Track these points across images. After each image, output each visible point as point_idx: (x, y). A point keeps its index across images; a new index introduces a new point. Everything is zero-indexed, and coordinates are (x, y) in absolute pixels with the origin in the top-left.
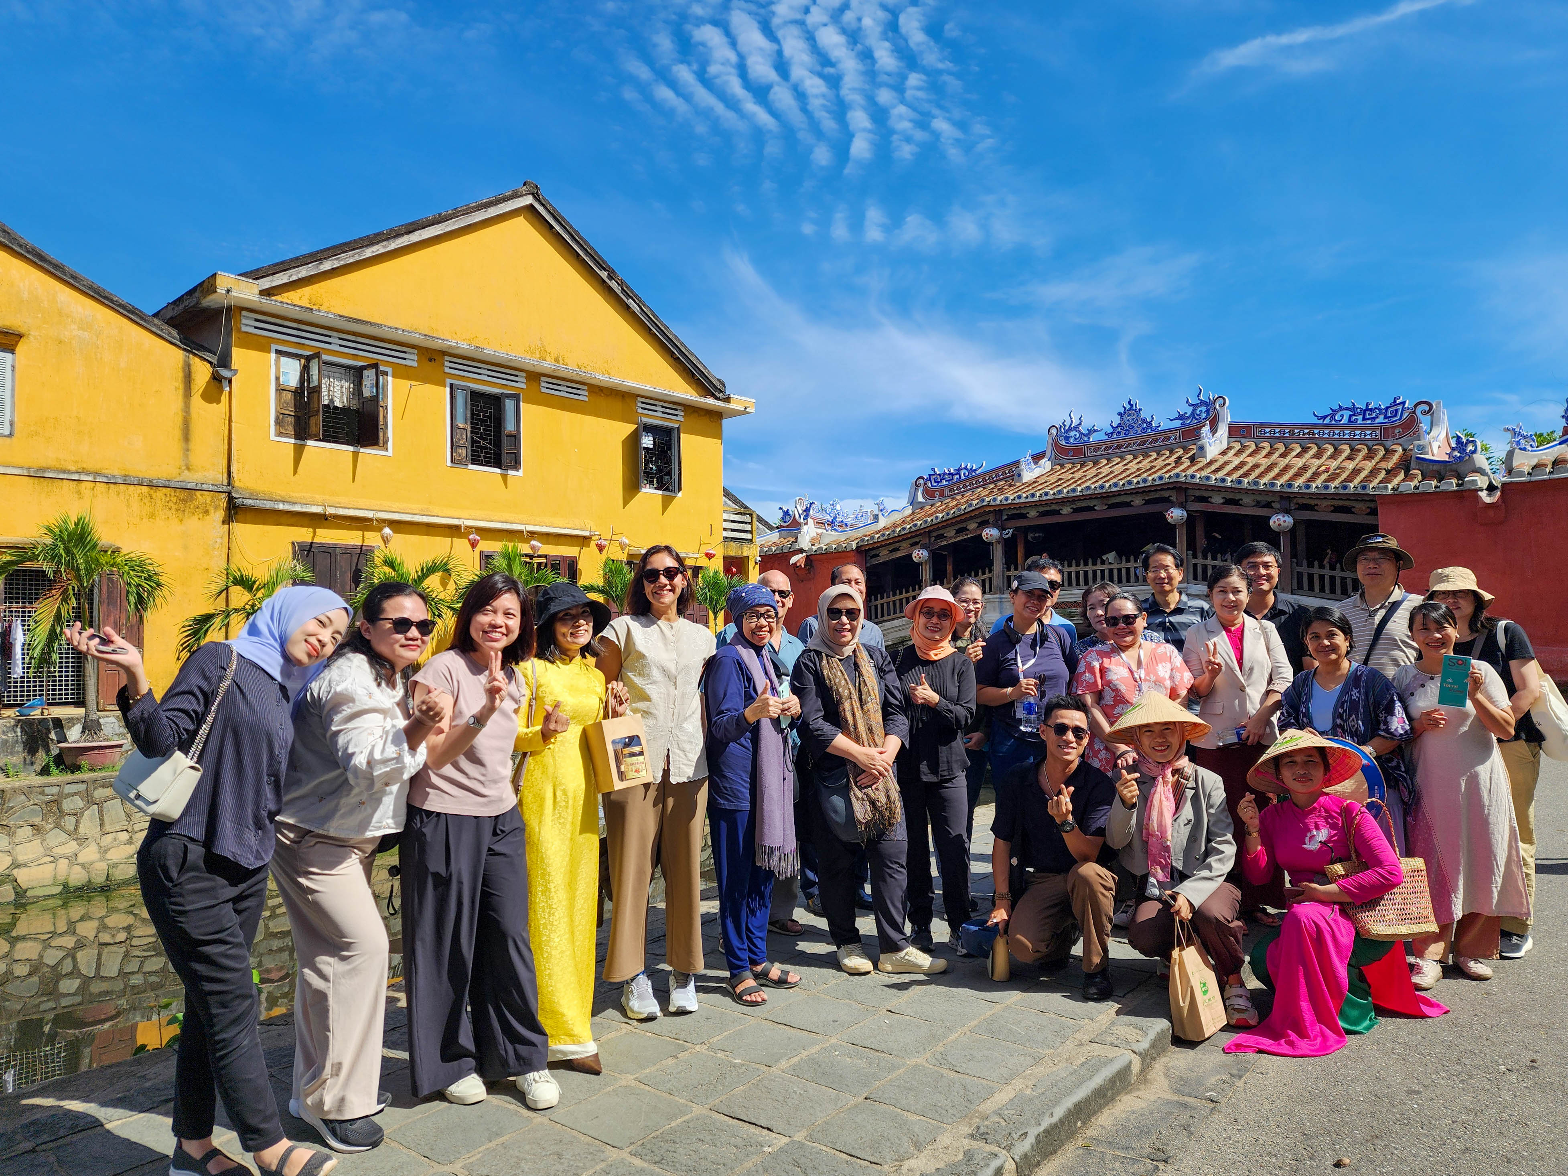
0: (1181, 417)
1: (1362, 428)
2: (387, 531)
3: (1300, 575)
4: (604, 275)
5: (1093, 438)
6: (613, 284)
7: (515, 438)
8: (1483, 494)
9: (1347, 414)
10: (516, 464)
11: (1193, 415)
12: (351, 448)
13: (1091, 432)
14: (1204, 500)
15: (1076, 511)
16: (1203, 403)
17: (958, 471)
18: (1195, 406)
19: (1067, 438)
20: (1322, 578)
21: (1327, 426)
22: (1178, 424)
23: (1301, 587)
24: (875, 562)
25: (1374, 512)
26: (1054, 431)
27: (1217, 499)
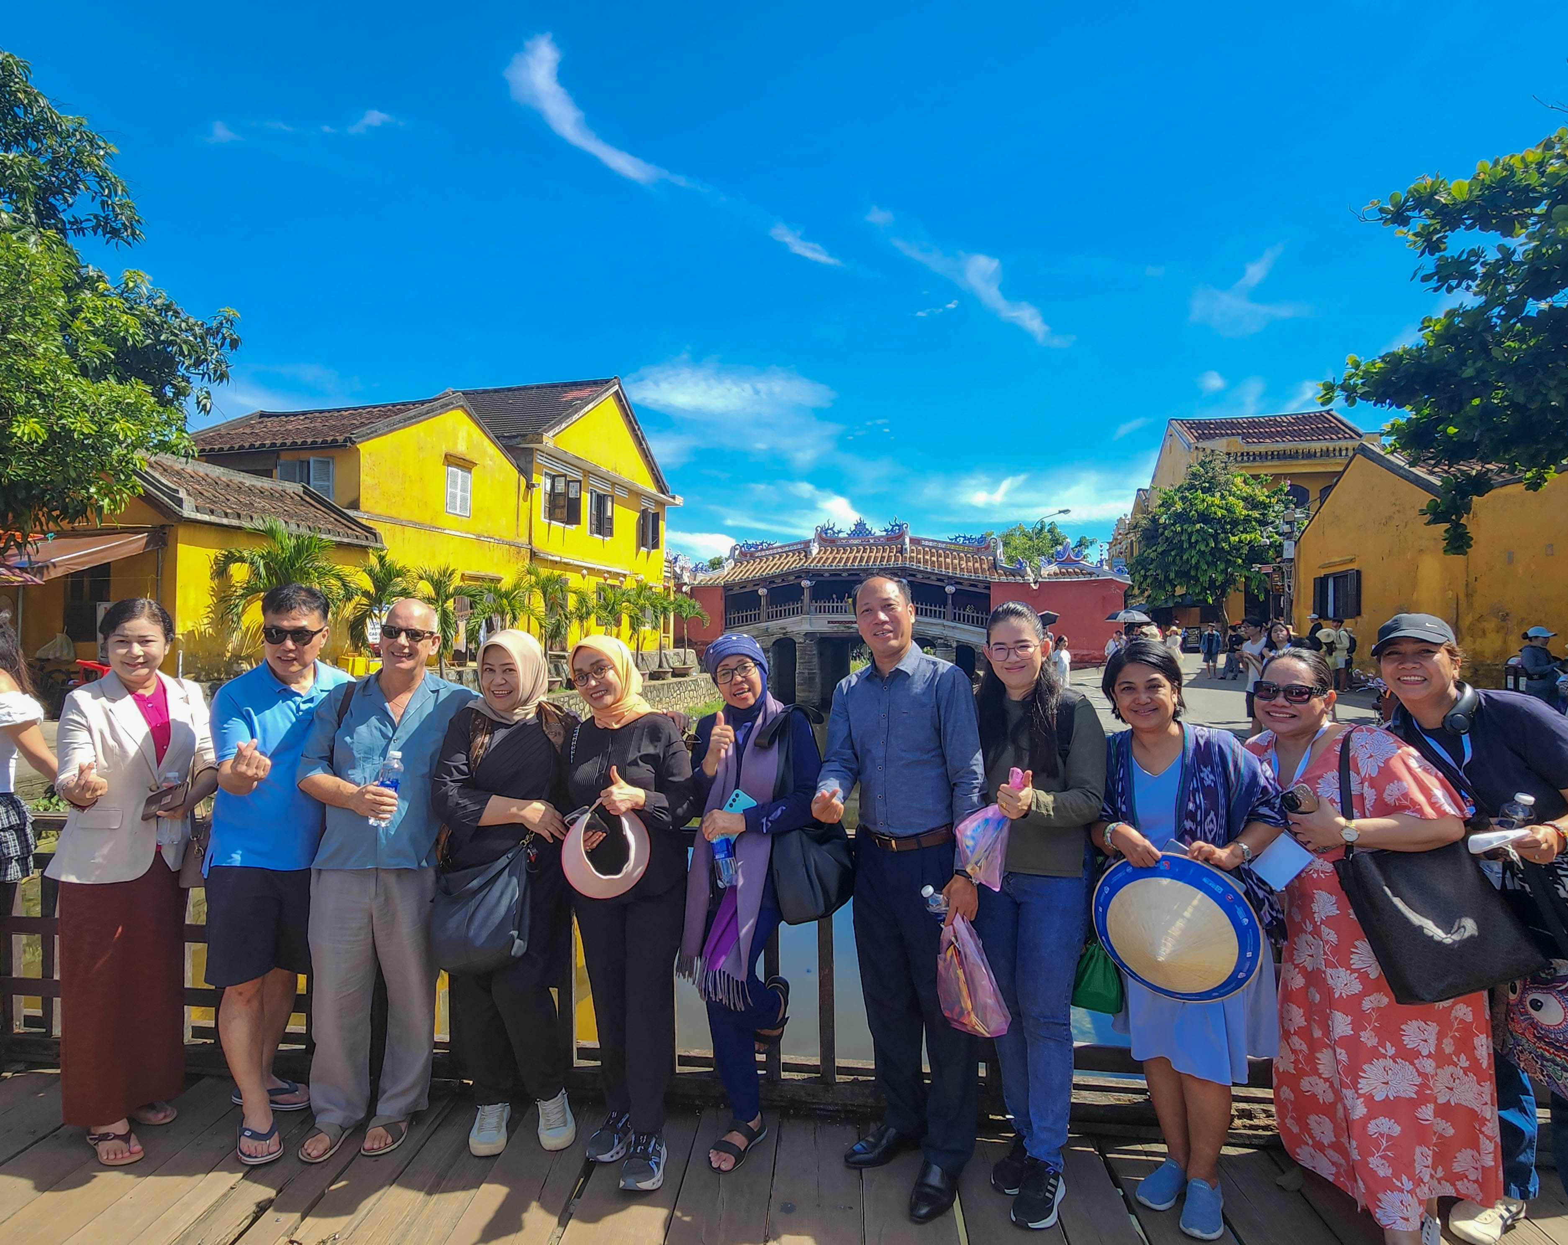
0: (886, 530)
1: (969, 546)
2: (585, 572)
3: (955, 613)
4: (636, 427)
5: (841, 535)
6: (639, 433)
7: (611, 519)
8: (1032, 585)
9: (962, 539)
10: (611, 534)
11: (892, 530)
12: (563, 525)
13: (840, 532)
14: (914, 576)
15: (849, 575)
16: (897, 525)
17: (761, 544)
18: (893, 526)
19: (826, 534)
20: (959, 614)
21: (954, 544)
22: (884, 533)
23: (955, 619)
24: (730, 593)
25: (988, 588)
26: (819, 529)
27: (919, 576)
